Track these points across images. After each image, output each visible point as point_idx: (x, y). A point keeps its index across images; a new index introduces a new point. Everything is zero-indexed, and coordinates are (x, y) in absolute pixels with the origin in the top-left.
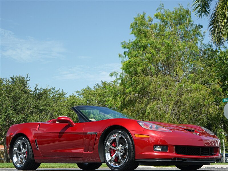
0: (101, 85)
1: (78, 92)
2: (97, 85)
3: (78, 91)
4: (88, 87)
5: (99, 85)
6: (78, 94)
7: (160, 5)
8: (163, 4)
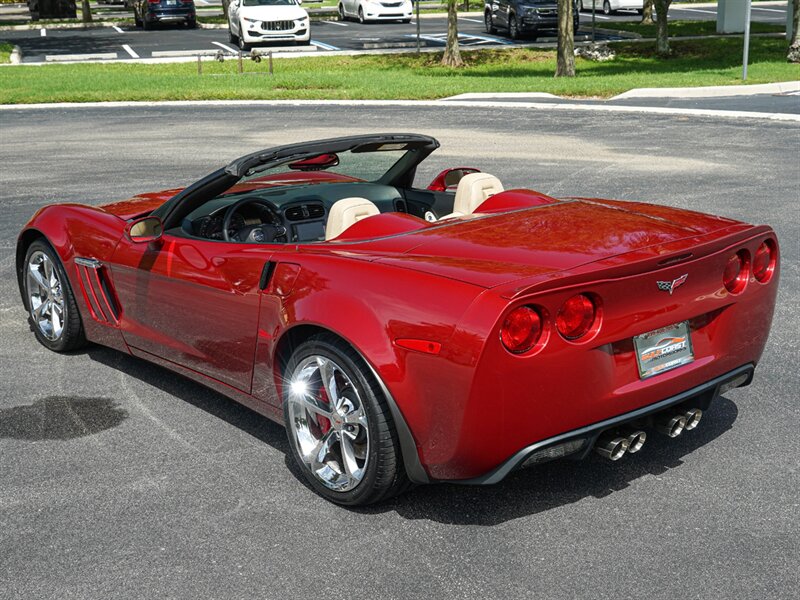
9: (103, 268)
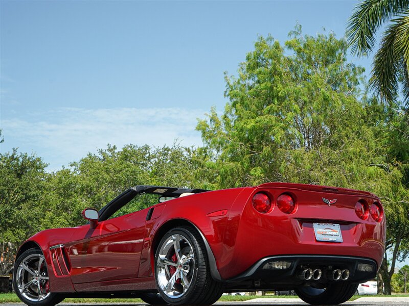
0: (107, 152)
1: (75, 164)
2: (101, 152)
3: (75, 162)
4: (90, 155)
5: (104, 151)
6: (74, 167)
7: (295, 27)
8: (300, 26)
9: (64, 247)
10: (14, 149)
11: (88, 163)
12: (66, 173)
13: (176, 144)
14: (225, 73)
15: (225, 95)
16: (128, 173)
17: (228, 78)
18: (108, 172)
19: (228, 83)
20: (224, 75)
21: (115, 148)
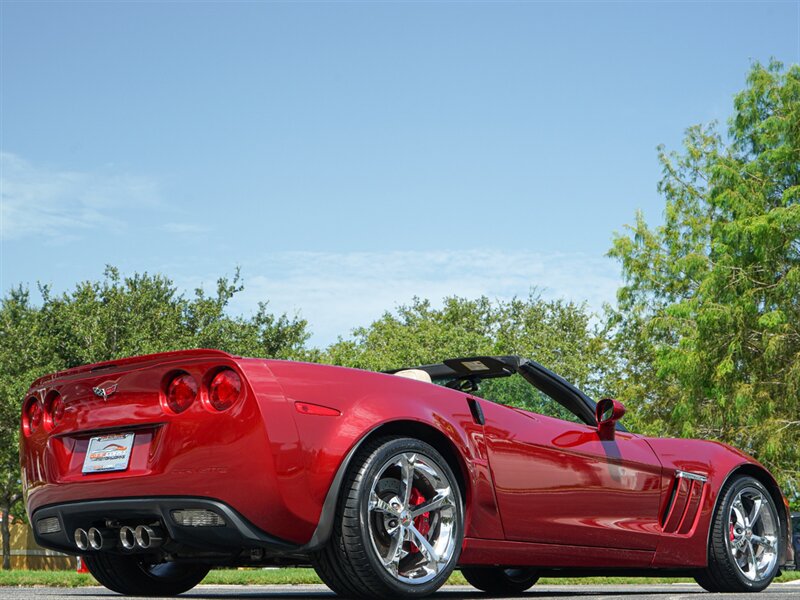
0: (413, 312)
1: (361, 331)
2: (403, 311)
3: (361, 328)
4: (388, 317)
5: (408, 310)
6: (360, 337)
10: (260, 304)
11: (384, 330)
12: (348, 348)
13: (535, 297)
14: (659, 149)
15: (659, 189)
16: (462, 346)
17: (665, 157)
18: (423, 343)
19: (668, 166)
20: (658, 153)
21: (426, 303)
